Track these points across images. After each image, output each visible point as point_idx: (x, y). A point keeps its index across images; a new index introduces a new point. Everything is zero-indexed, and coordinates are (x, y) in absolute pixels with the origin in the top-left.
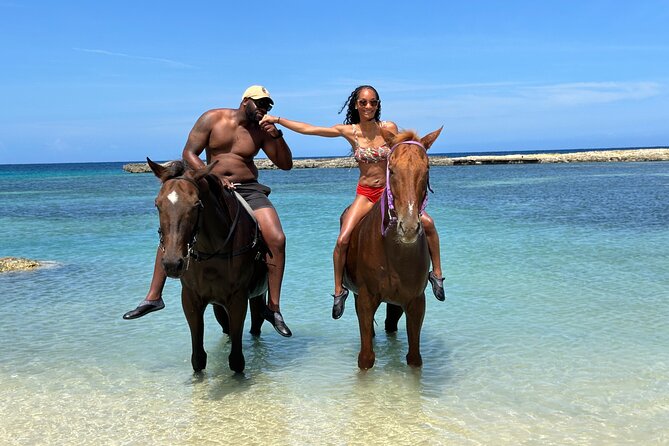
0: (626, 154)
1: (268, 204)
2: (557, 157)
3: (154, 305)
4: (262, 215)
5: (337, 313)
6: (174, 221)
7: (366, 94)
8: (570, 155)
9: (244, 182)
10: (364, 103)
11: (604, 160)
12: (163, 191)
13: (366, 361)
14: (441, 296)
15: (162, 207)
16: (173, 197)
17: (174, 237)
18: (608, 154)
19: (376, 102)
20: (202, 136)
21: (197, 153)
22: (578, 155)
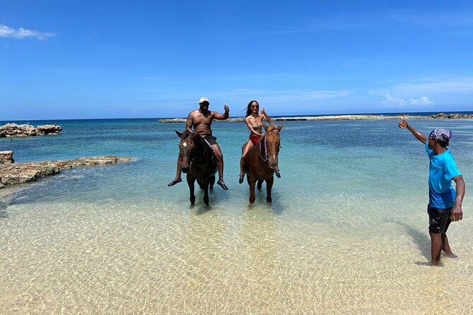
0: (337, 117)
1: (216, 143)
2: (313, 118)
3: (179, 180)
4: (214, 147)
5: (241, 181)
6: (185, 153)
7: (254, 103)
8: (317, 118)
9: (207, 135)
10: (254, 107)
11: (329, 119)
12: (181, 142)
13: (252, 200)
14: (279, 176)
15: (181, 147)
16: (185, 144)
17: (185, 159)
18: (331, 117)
19: (257, 107)
20: (190, 121)
21: (191, 128)
22: (320, 117)
